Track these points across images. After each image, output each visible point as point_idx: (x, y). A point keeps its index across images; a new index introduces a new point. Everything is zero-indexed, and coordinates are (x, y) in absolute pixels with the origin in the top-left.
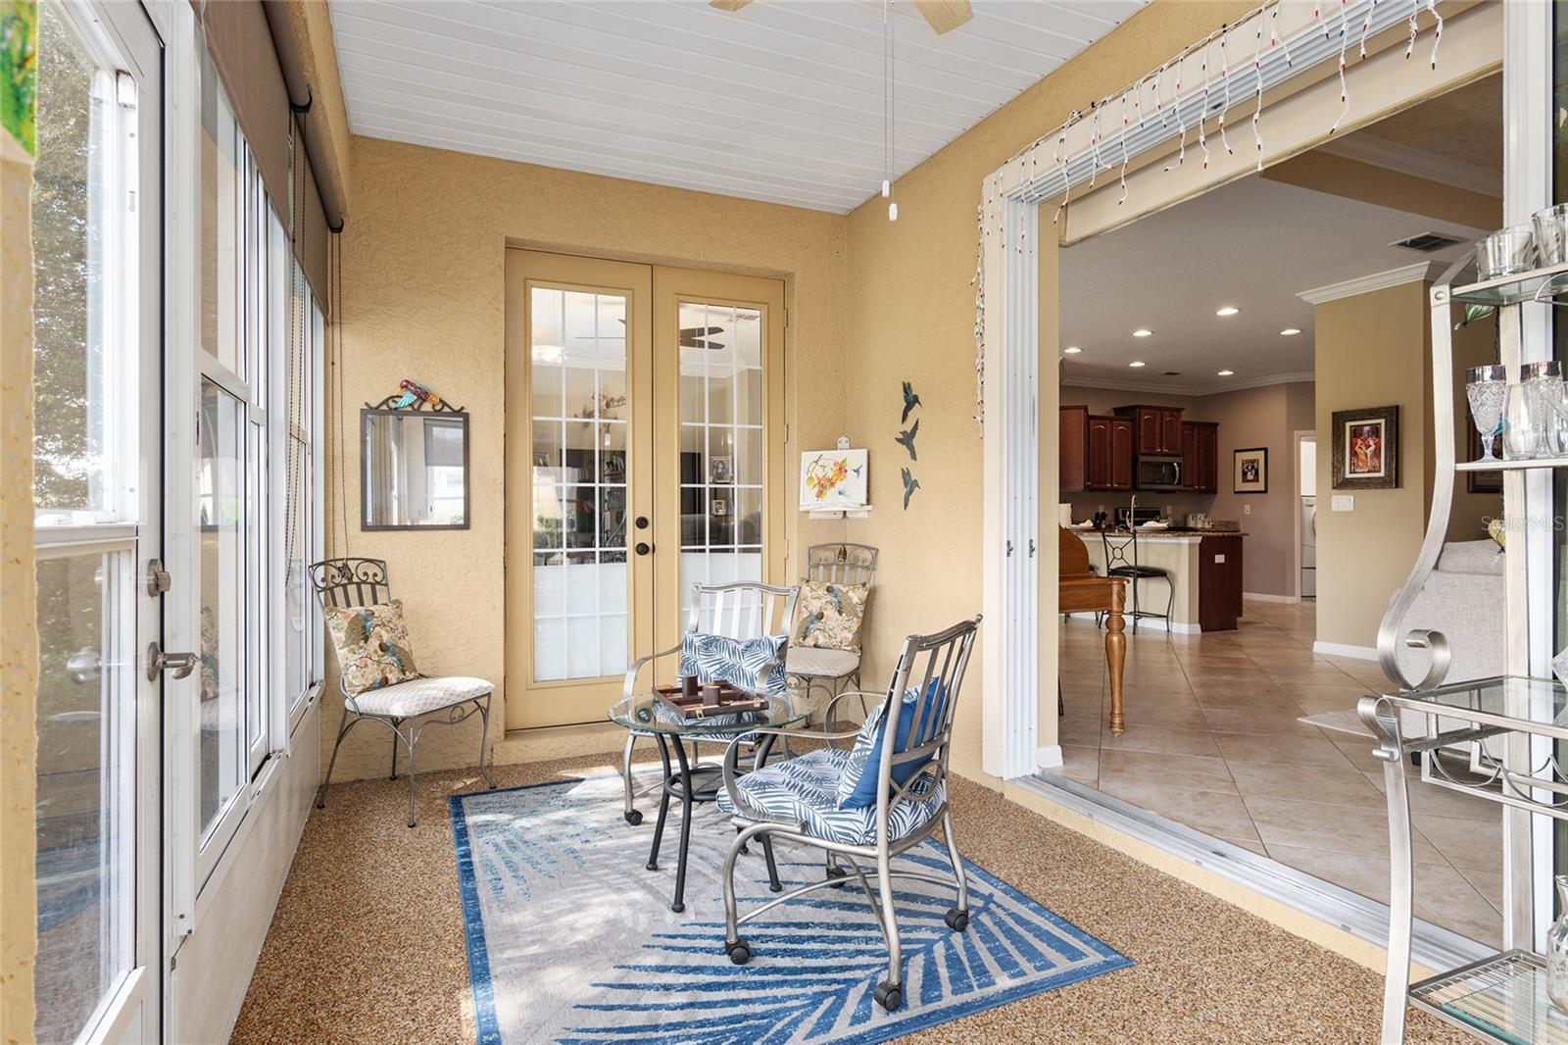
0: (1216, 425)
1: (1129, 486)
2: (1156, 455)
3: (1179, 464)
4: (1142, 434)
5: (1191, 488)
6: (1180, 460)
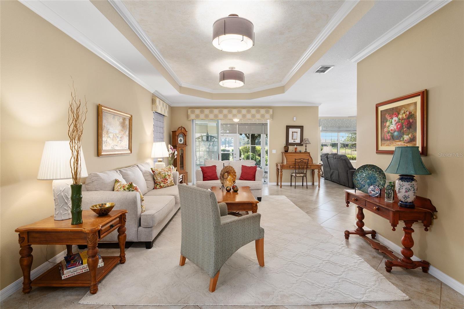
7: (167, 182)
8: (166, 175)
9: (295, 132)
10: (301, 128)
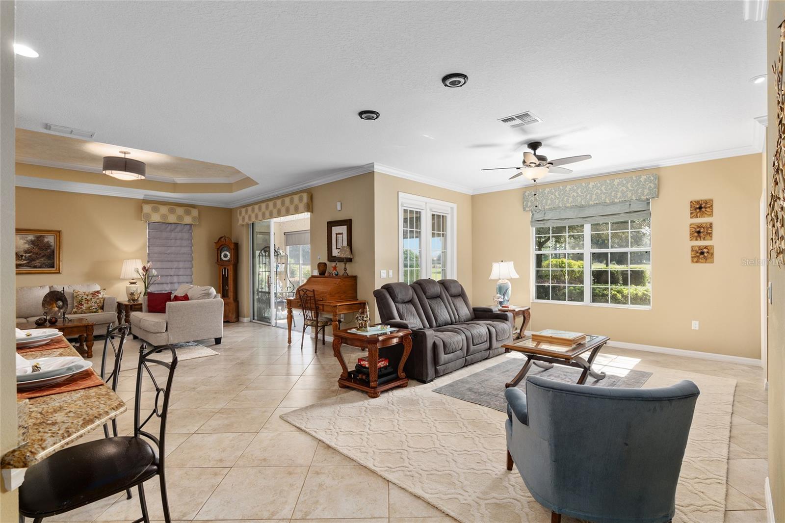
7: (81, 308)
8: (82, 299)
9: (340, 234)
10: (348, 223)
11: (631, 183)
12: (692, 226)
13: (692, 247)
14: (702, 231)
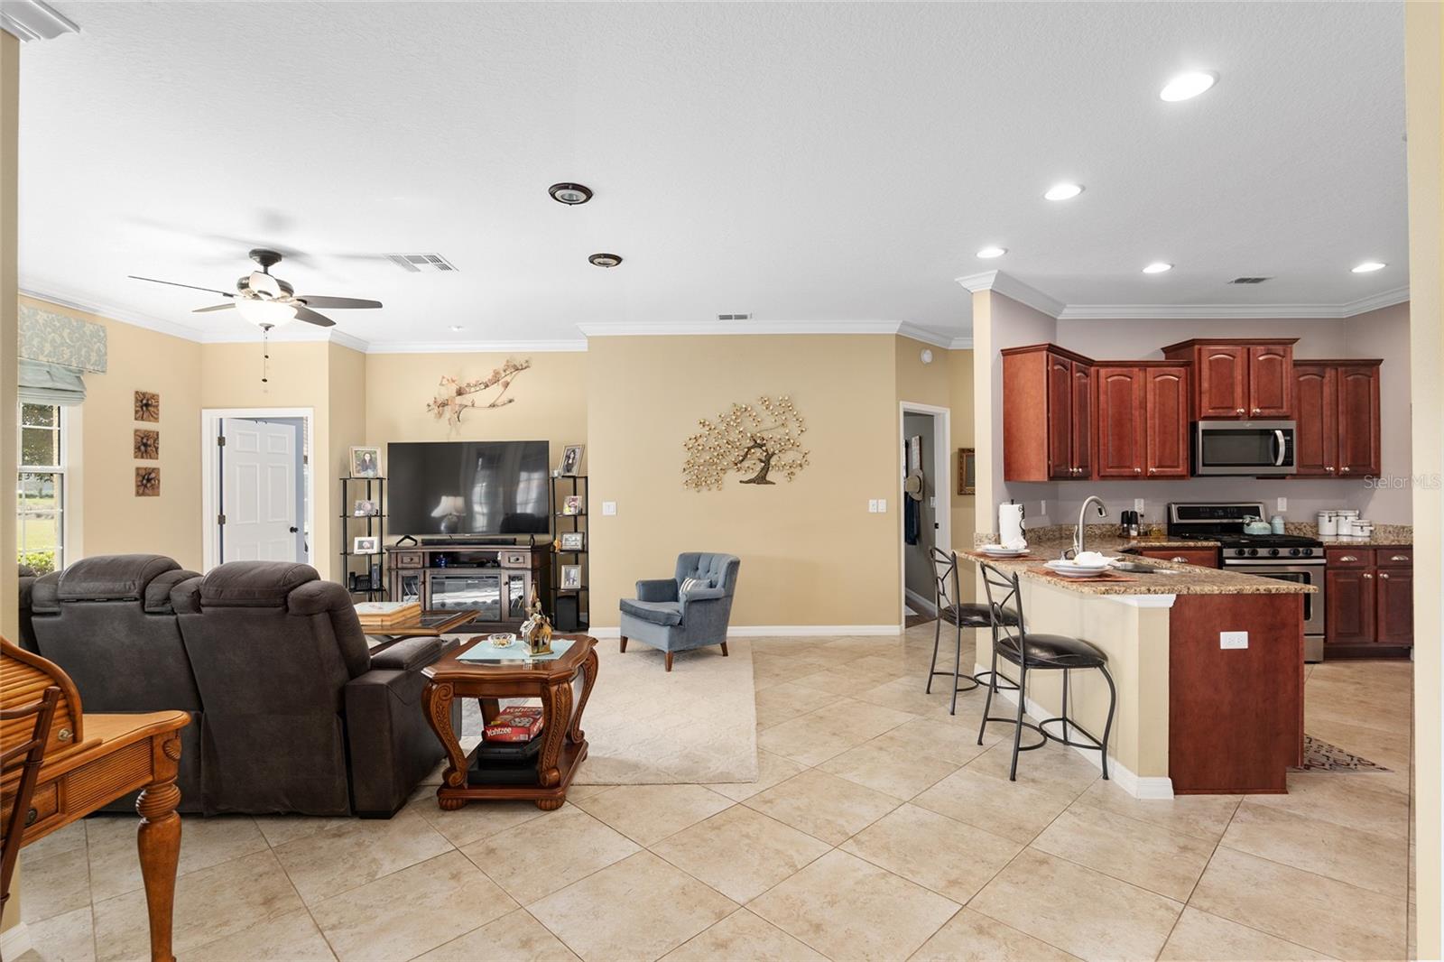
0: (1376, 363)
1: (1181, 470)
2: (1237, 418)
3: (1287, 433)
4: (1205, 385)
5: (1321, 471)
6: (1292, 425)
11: (68, 331)
12: (138, 433)
13: (138, 469)
14: (149, 442)
